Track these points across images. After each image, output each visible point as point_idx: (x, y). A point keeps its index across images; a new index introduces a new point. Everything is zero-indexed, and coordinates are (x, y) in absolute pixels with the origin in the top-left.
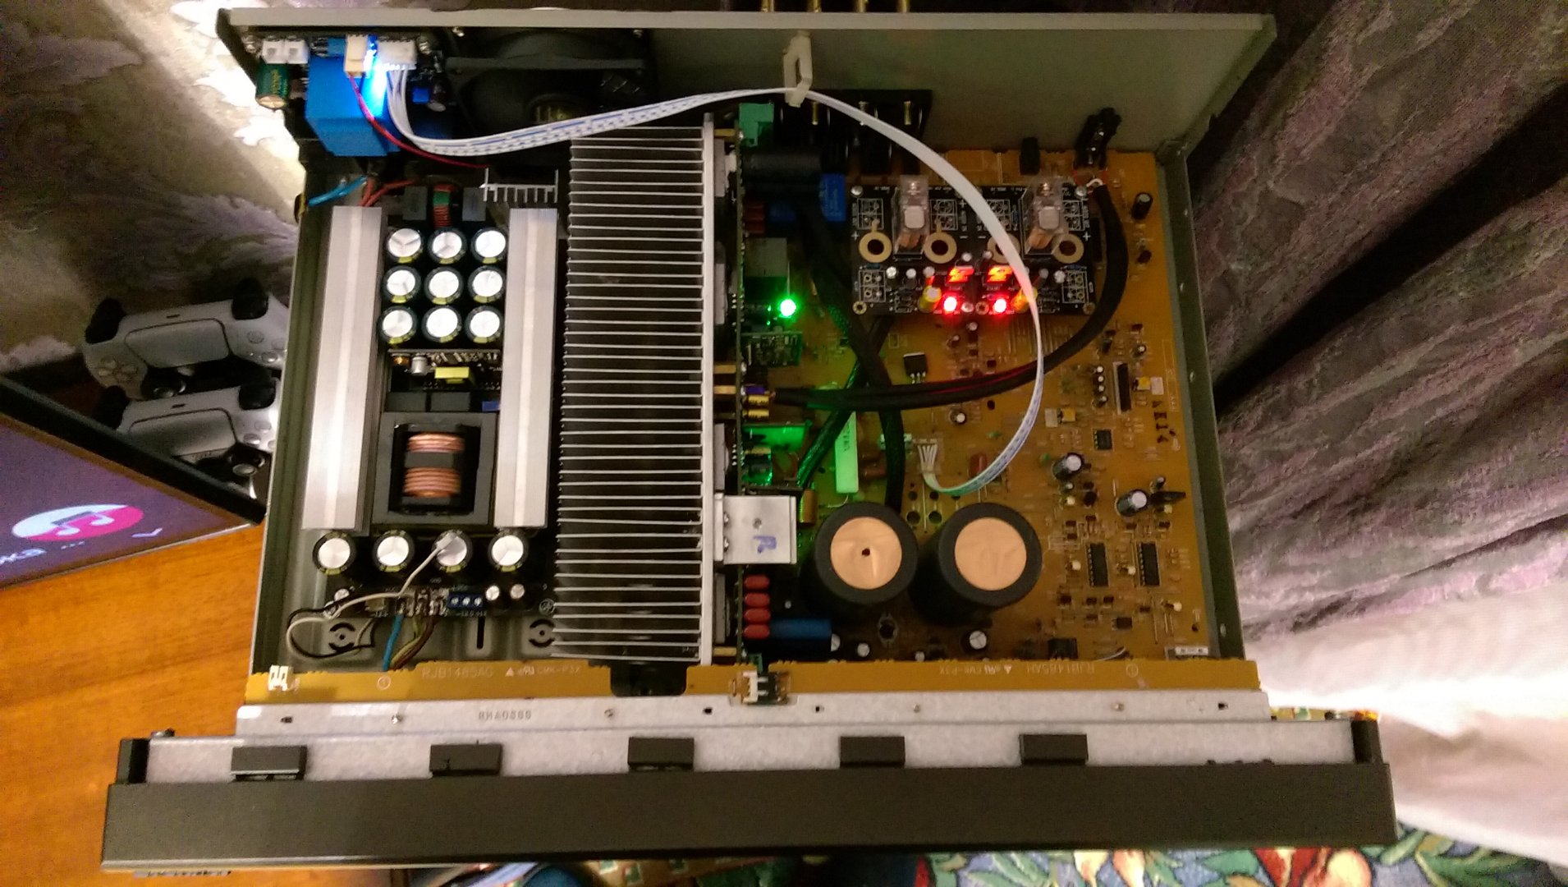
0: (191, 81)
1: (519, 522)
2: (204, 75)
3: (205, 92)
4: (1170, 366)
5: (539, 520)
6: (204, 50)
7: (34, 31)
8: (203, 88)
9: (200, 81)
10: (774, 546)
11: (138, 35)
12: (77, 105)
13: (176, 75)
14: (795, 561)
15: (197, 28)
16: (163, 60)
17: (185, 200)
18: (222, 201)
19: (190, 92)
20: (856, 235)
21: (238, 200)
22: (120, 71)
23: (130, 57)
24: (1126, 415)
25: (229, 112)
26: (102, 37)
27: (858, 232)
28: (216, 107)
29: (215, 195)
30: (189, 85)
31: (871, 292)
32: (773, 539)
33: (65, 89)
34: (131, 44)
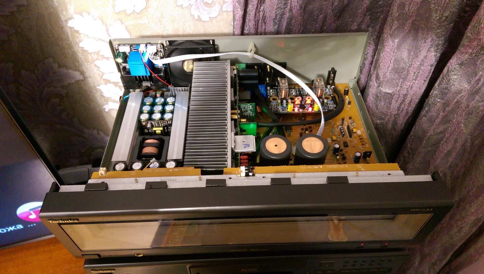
0: (95, 87)
1: (174, 158)
2: (99, 86)
3: (98, 91)
4: (362, 128)
5: (180, 157)
6: (100, 77)
7: (60, 66)
8: (98, 90)
9: (98, 87)
10: (249, 146)
11: (85, 70)
12: (64, 92)
13: (92, 85)
14: (255, 151)
15: (100, 69)
16: (89, 79)
17: (86, 131)
18: (95, 132)
19: (94, 91)
20: (269, 97)
21: (100, 132)
22: (78, 82)
23: (81, 77)
24: (351, 139)
25: (103, 99)
26: (76, 70)
27: (270, 96)
28: (100, 97)
29: (94, 129)
30: (94, 88)
31: (274, 108)
32: (249, 145)
33: (63, 87)
34: (82, 73)
